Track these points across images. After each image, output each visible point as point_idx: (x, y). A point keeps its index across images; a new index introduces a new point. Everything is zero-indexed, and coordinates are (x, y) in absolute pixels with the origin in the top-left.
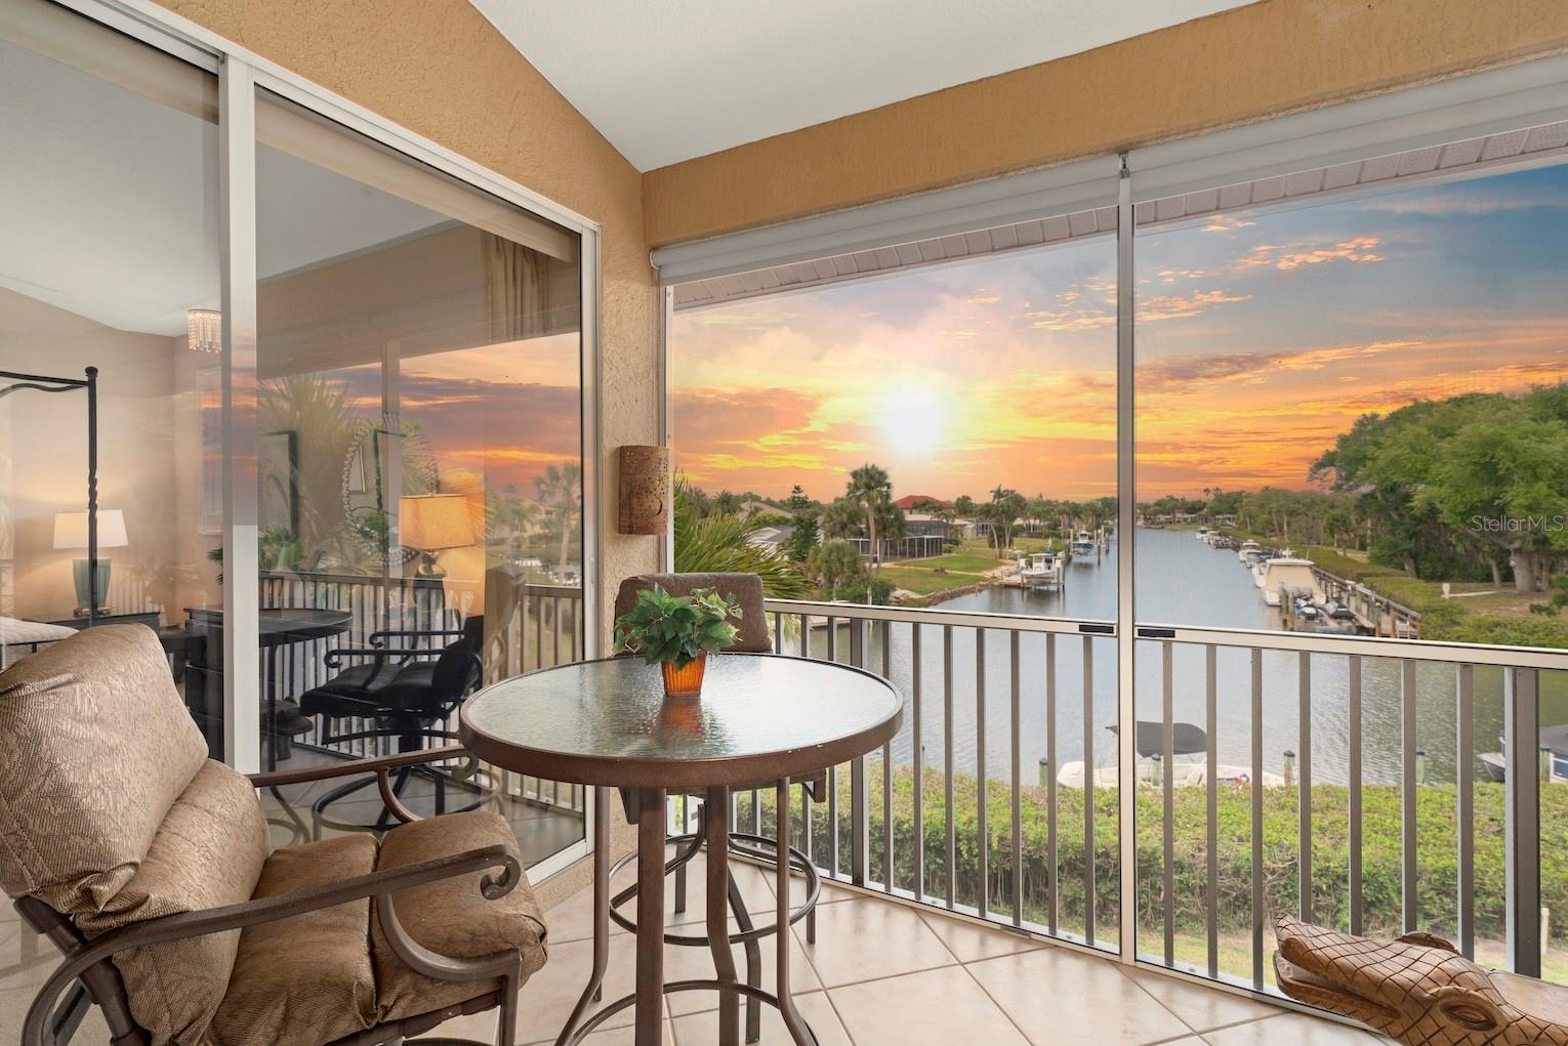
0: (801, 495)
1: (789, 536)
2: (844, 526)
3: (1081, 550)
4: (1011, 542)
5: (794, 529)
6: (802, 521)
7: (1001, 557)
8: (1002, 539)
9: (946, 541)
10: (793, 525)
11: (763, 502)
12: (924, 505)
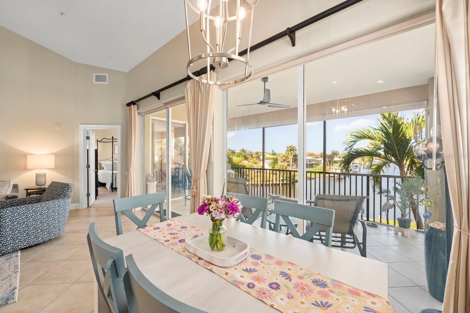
0: (274, 152)
1: (271, 162)
2: (284, 160)
3: (354, 167)
4: (333, 165)
5: (272, 160)
6: (274, 159)
7: (330, 169)
8: (330, 164)
9: (315, 164)
10: (272, 159)
11: (268, 154)
12: (311, 155)
